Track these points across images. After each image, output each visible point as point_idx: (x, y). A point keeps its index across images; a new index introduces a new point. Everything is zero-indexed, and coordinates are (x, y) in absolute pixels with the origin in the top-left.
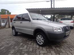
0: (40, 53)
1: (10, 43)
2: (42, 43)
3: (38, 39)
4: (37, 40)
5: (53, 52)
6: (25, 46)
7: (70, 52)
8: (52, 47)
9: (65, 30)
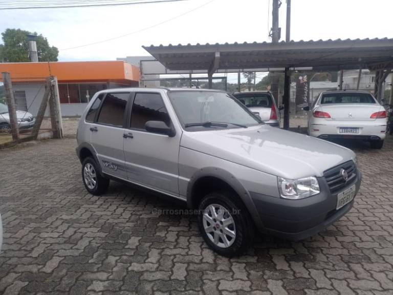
0: (220, 292)
1: (78, 235)
2: (229, 243)
3: (209, 224)
4: (206, 227)
5: (275, 286)
6: (154, 256)
7: (348, 285)
8: (271, 258)
9: (330, 185)
